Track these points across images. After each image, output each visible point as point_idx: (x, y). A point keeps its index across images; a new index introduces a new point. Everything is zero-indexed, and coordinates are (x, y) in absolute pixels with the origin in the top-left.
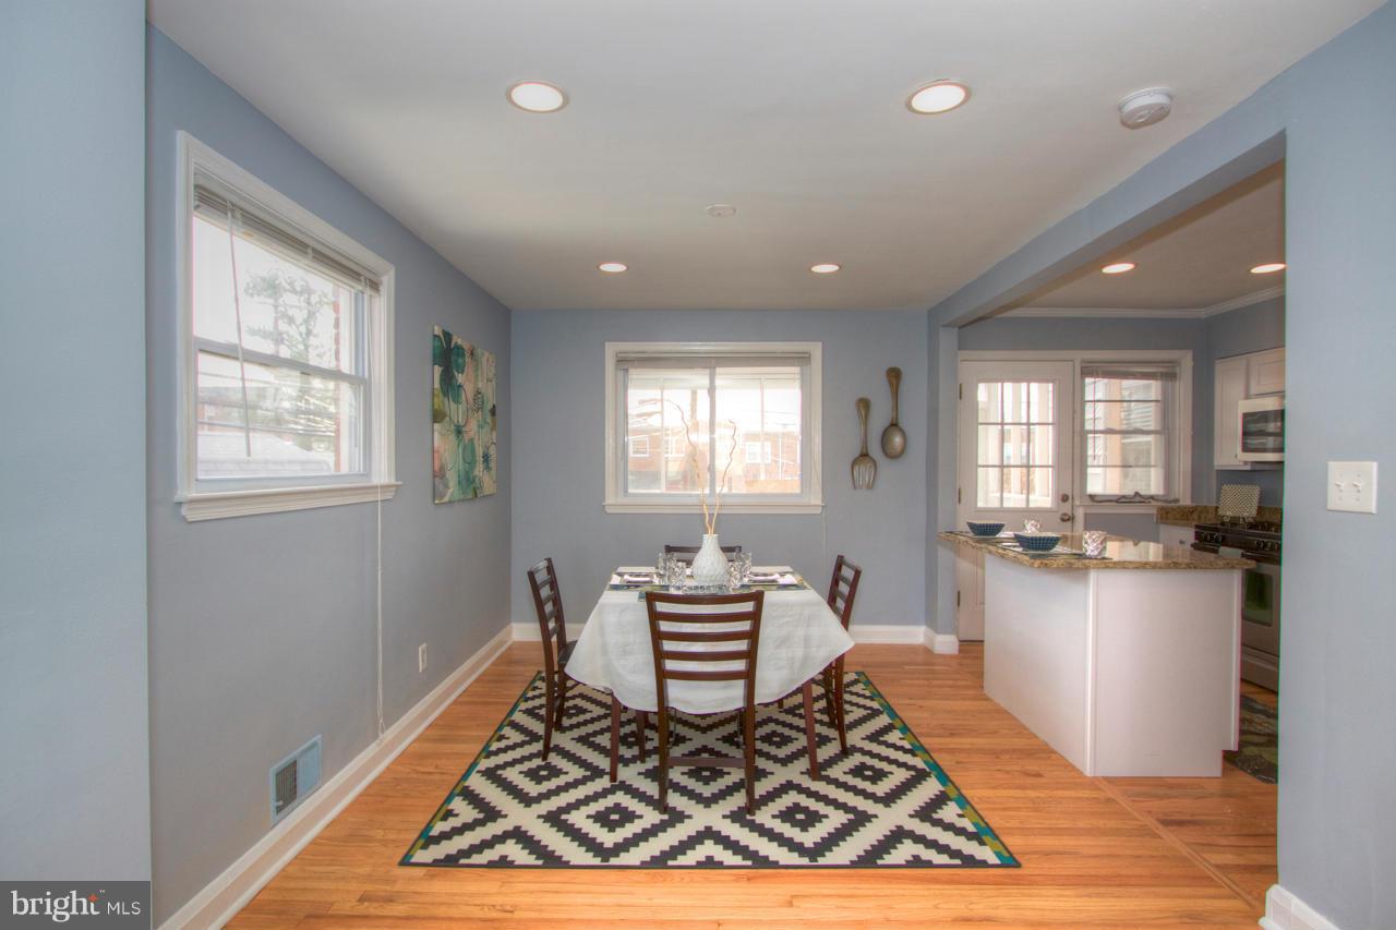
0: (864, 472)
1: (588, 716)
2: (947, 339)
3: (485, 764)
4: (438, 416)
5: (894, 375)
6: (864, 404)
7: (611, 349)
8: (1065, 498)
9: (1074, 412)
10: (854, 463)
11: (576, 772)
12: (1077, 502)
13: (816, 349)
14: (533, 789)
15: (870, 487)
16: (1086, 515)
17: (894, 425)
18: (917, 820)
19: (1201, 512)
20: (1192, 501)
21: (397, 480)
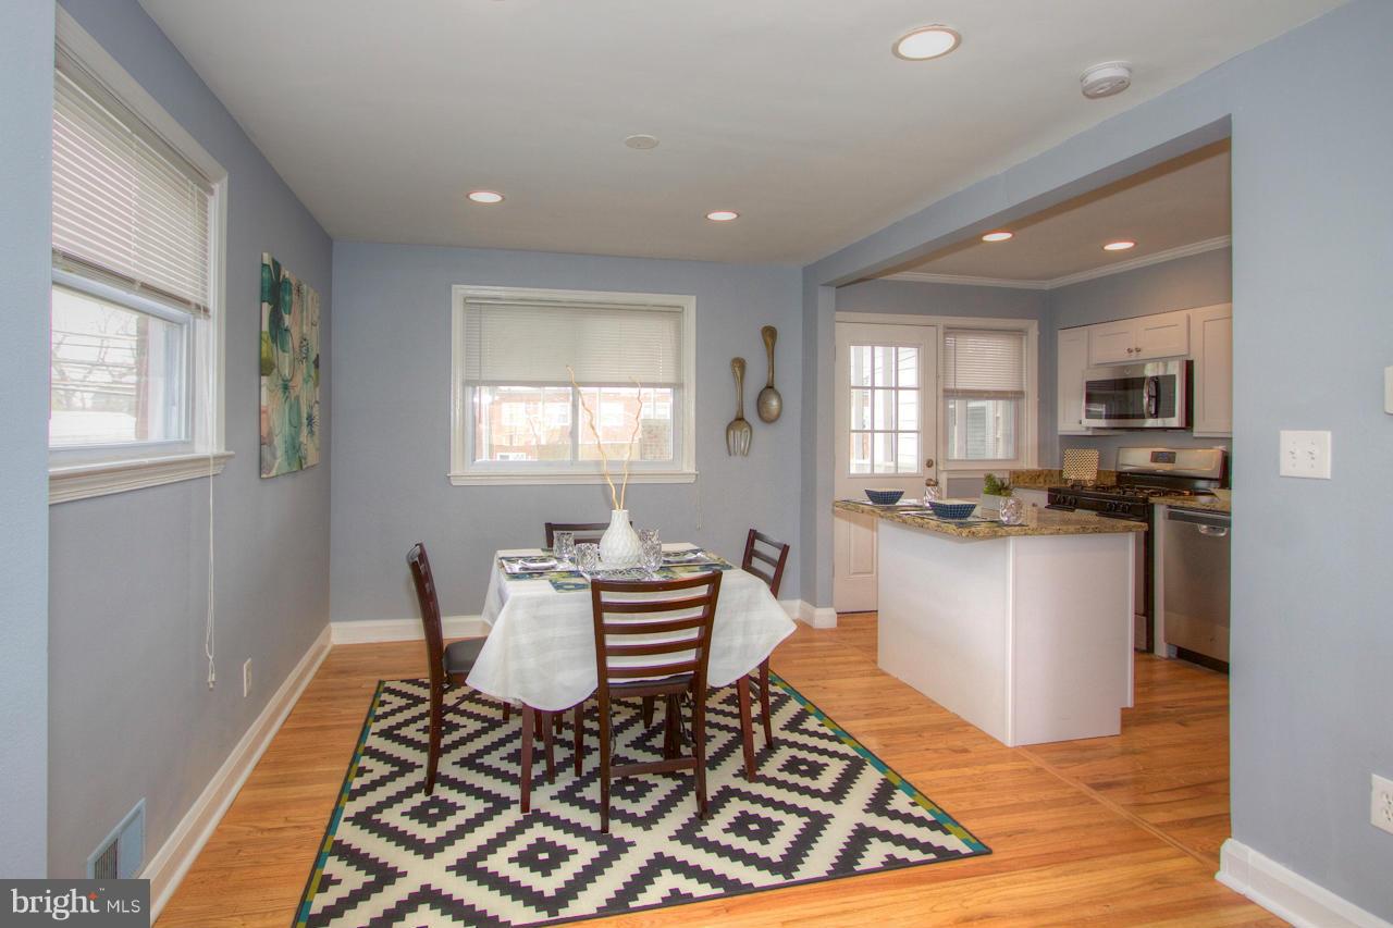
0: (740, 438)
1: (462, 733)
2: (826, 297)
3: (352, 808)
4: (266, 367)
5: (770, 334)
6: (740, 364)
7: (460, 291)
8: (929, 464)
9: (937, 377)
10: (730, 427)
11: (474, 806)
12: (941, 468)
13: (690, 303)
14: (429, 834)
15: (745, 454)
16: (948, 479)
17: (770, 387)
18: (873, 815)
19: (1046, 476)
20: (1039, 465)
21: (227, 449)
